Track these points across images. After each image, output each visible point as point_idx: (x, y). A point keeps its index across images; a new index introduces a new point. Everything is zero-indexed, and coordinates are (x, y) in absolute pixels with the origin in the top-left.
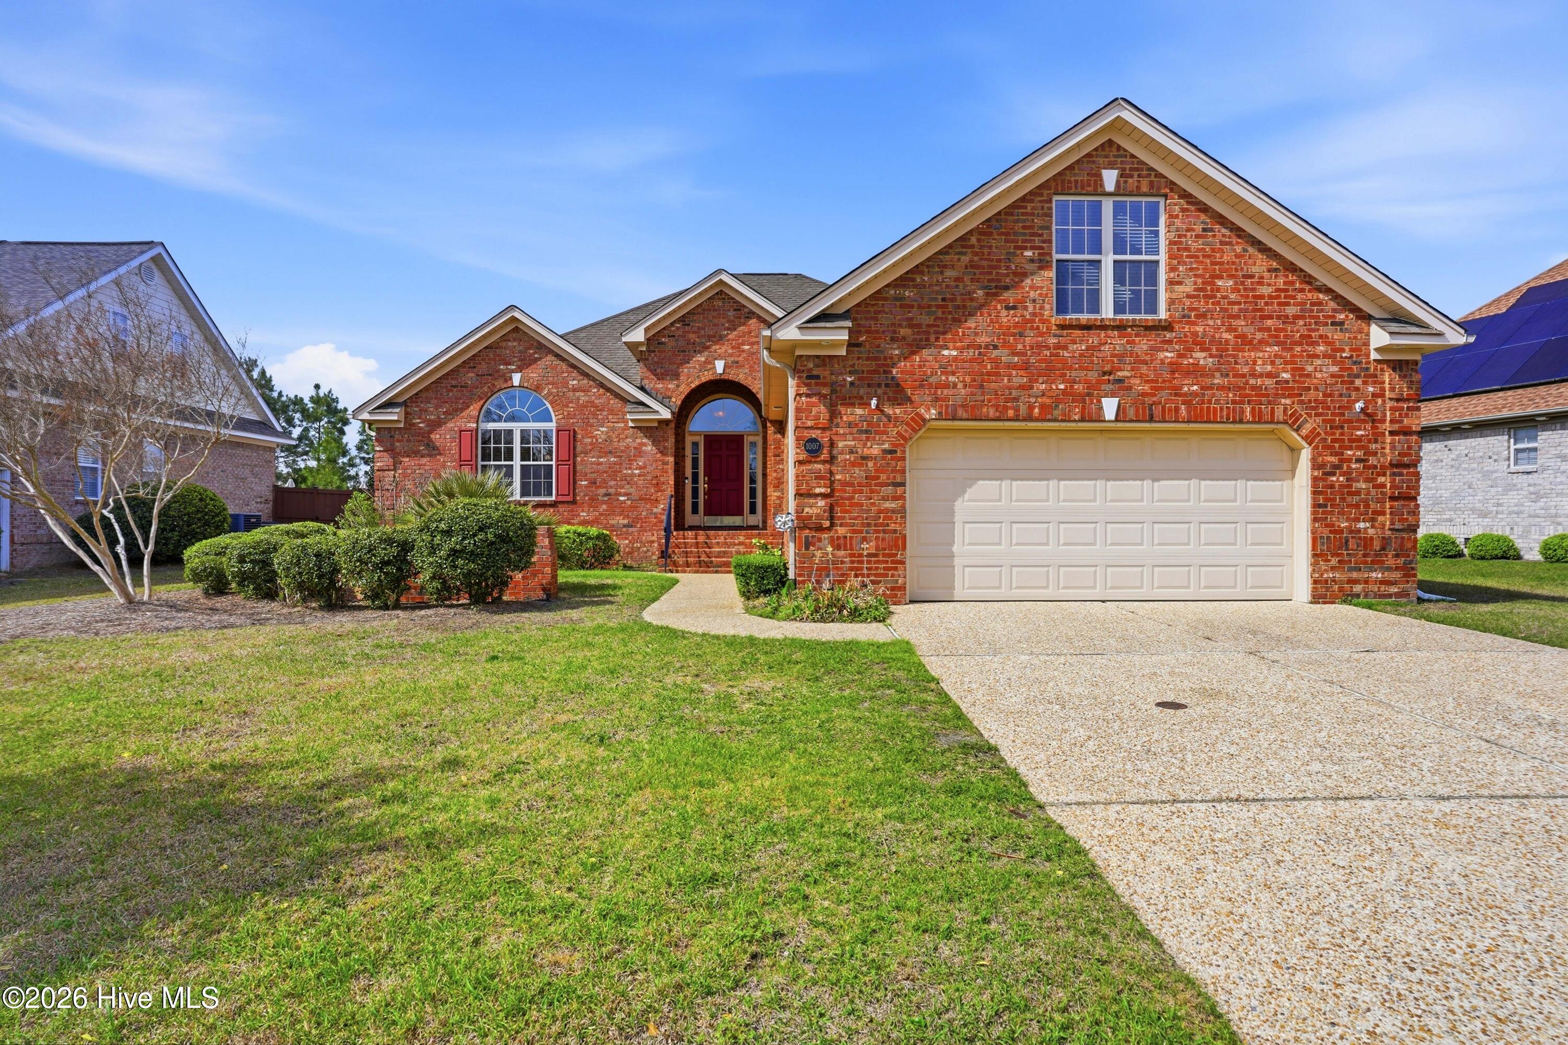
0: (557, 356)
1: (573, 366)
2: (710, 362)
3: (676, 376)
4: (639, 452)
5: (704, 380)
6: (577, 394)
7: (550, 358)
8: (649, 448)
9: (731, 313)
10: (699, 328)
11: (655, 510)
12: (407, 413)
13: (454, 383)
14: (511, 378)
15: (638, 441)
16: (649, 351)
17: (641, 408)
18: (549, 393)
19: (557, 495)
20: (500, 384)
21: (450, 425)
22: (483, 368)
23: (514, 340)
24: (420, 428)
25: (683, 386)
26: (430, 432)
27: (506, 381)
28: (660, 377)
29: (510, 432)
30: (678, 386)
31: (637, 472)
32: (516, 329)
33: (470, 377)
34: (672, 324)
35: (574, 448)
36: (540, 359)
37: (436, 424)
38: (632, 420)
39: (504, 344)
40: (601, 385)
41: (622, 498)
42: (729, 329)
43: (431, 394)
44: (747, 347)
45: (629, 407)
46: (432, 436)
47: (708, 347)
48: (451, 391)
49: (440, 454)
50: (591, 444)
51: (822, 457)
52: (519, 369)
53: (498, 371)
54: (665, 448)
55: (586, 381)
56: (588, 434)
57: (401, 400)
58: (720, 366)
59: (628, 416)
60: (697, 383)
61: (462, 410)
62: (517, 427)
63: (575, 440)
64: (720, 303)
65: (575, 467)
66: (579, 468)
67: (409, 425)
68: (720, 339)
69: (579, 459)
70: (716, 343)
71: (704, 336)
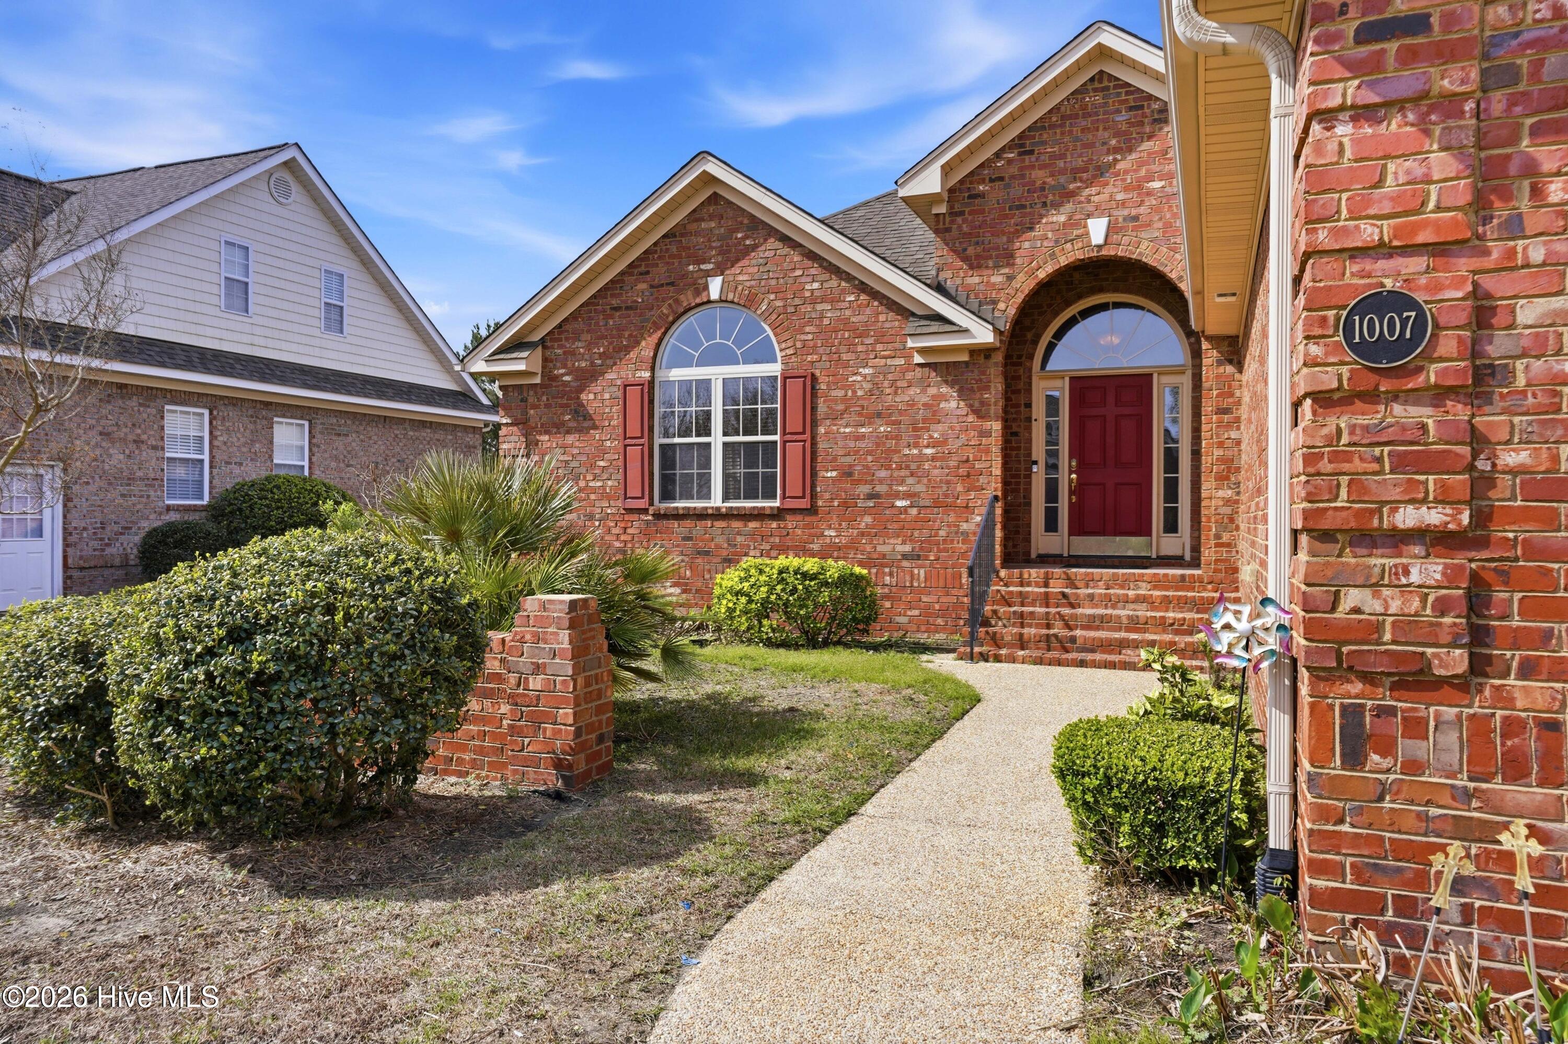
0: (785, 239)
1: (812, 256)
2: (1077, 223)
3: (1008, 257)
4: (934, 415)
5: (1063, 261)
6: (819, 307)
7: (772, 243)
8: (953, 404)
9: (1123, 117)
10: (1053, 157)
11: (964, 526)
12: (545, 360)
13: (615, 302)
14: (706, 288)
15: (932, 391)
16: (952, 213)
17: (935, 327)
18: (771, 310)
19: (784, 497)
20: (687, 299)
21: (610, 376)
22: (660, 273)
23: (711, 217)
24: (566, 384)
25: (1021, 277)
26: (581, 390)
27: (697, 293)
28: (975, 264)
29: (704, 385)
30: (1010, 278)
31: (929, 451)
32: (715, 197)
33: (640, 291)
34: (998, 155)
35: (814, 409)
36: (755, 247)
37: (589, 376)
38: (922, 351)
39: (693, 227)
40: (863, 288)
41: (899, 503)
42: (1116, 150)
43: (579, 325)
44: (1157, 185)
45: (911, 326)
46: (583, 396)
47: (1072, 194)
48: (611, 317)
49: (595, 427)
50: (844, 399)
51: (1433, 372)
52: (720, 270)
53: (684, 276)
54: (983, 403)
55: (834, 283)
56: (839, 382)
57: (536, 337)
58: (1097, 229)
59: (910, 343)
60: (1049, 268)
61: (628, 349)
62: (717, 374)
63: (814, 395)
64: (1099, 99)
65: (814, 444)
66: (822, 445)
67: (549, 378)
68: (1099, 172)
69: (822, 430)
70: (1089, 184)
71: (1062, 172)
